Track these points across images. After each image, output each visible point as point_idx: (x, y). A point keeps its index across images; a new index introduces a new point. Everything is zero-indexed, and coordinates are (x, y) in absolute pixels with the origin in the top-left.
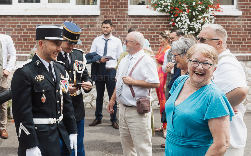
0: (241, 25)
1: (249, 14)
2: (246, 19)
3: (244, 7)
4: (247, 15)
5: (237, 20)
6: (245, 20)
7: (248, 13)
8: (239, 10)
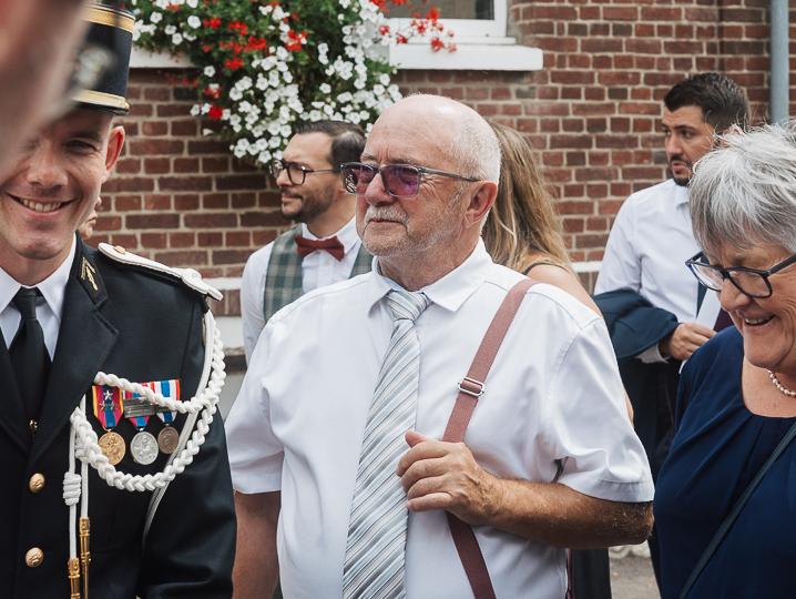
0: (538, 119)
1: (571, 66)
2: (560, 86)
3: (548, 29)
4: (561, 70)
5: (520, 94)
6: (553, 95)
7: (567, 60)
8: (521, 42)
